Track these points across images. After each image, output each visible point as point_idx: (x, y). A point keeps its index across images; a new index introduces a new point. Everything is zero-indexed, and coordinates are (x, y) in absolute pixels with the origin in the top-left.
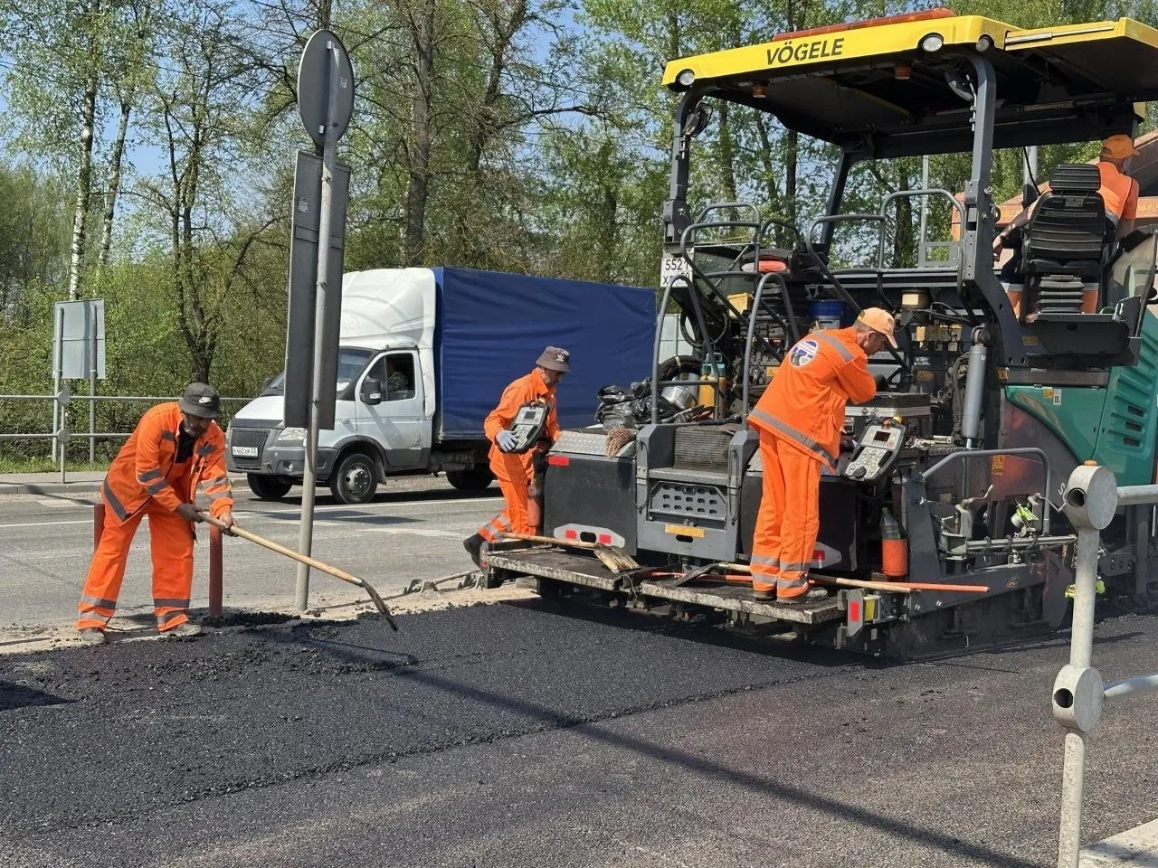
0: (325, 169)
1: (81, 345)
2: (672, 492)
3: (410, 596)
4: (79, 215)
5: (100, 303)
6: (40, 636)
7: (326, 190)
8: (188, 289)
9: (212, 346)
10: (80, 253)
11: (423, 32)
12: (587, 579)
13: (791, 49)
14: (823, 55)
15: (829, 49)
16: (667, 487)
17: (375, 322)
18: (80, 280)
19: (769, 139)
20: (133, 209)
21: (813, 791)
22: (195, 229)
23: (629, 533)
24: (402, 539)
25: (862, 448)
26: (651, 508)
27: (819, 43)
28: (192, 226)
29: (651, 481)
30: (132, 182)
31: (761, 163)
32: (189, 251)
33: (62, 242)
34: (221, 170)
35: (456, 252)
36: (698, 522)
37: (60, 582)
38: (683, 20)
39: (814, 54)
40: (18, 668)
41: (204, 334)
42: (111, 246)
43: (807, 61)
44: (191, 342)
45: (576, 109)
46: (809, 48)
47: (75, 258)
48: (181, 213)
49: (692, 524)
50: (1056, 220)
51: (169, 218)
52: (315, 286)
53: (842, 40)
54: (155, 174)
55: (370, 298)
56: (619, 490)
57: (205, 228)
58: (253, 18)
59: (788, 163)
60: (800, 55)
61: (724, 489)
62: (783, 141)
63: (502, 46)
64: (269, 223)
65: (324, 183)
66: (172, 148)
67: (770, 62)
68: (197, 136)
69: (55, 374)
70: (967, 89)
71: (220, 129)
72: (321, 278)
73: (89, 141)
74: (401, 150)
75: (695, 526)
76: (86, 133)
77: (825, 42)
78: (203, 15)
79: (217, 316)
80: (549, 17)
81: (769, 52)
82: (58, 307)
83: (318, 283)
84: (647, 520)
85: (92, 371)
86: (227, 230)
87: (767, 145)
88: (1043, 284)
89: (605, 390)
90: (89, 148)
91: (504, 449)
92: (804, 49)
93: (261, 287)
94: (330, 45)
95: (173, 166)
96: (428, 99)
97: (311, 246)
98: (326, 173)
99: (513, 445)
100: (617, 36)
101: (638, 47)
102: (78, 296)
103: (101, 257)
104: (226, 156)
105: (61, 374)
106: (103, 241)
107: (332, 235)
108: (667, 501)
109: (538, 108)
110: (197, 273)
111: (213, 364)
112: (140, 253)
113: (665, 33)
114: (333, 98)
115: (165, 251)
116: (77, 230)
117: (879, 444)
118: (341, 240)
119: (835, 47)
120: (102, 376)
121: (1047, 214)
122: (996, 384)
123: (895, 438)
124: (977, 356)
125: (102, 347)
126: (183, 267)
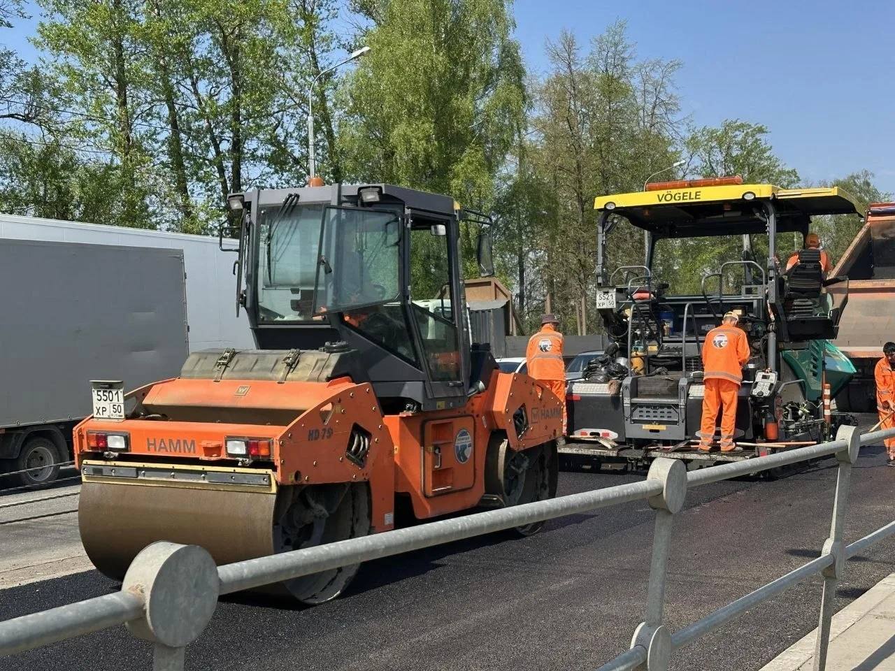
2: (645, 409)
12: (600, 452)
13: (671, 195)
14: (690, 198)
15: (693, 196)
16: (641, 407)
23: (621, 431)
25: (757, 383)
26: (633, 418)
27: (687, 193)
29: (632, 404)
36: (660, 423)
39: (685, 198)
43: (681, 201)
45: (11, 116)
46: (681, 195)
49: (658, 423)
50: (801, 274)
53: (699, 192)
60: (677, 198)
61: (677, 406)
67: (660, 201)
70: (763, 216)
75: (659, 425)
77: (690, 193)
81: (658, 196)
84: (631, 423)
88: (795, 303)
92: (679, 195)
108: (642, 414)
117: (765, 380)
119: (696, 195)
121: (797, 272)
122: (778, 350)
123: (773, 377)
124: (772, 337)
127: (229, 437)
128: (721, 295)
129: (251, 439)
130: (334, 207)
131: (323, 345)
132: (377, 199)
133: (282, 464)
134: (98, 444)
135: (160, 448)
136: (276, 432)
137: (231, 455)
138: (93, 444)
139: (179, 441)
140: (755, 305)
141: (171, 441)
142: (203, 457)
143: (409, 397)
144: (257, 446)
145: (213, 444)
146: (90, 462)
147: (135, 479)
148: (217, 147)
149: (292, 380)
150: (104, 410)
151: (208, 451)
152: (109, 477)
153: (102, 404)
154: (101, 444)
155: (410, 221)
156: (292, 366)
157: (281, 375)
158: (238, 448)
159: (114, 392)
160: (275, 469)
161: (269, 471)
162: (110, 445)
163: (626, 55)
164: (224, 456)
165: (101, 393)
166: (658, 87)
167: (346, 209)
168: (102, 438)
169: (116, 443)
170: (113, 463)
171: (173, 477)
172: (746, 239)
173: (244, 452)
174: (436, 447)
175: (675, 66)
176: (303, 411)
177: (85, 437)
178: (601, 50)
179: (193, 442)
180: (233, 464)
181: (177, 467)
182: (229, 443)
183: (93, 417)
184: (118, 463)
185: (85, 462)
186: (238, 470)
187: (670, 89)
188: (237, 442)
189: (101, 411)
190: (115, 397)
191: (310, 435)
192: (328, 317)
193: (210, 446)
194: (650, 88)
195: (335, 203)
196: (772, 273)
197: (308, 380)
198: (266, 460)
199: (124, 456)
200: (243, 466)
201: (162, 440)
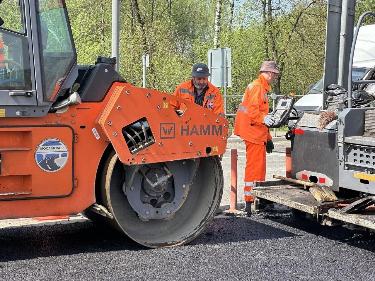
1: (220, 70)
2: (358, 152)
4: (218, 6)
5: (229, 50)
8: (270, 40)
10: (219, 25)
12: (301, 206)
16: (355, 148)
17: (368, 53)
18: (219, 38)
22: (274, 9)
23: (335, 177)
26: (347, 161)
28: (272, 8)
29: (346, 144)
32: (271, 20)
33: (209, 20)
36: (373, 172)
42: (233, 20)
47: (216, 27)
48: (267, 2)
49: (369, 172)
51: (261, 4)
52: (339, 36)
55: (365, 41)
56: (329, 150)
57: (279, 8)
64: (311, 4)
72: (343, 31)
75: (371, 174)
79: (284, 53)
82: (209, 52)
83: (341, 34)
84: (345, 169)
85: (225, 83)
86: (289, 9)
89: (329, 87)
91: (268, 125)
93: (306, 38)
97: (337, 15)
99: (273, 122)
102: (218, 46)
103: (228, 26)
106: (230, 18)
107: (349, 9)
110: (274, 33)
111: (282, 78)
112: (247, 23)
115: (259, 22)
116: (217, 13)
118: (353, 11)
120: (230, 85)
125: (229, 70)
126: (268, 30)
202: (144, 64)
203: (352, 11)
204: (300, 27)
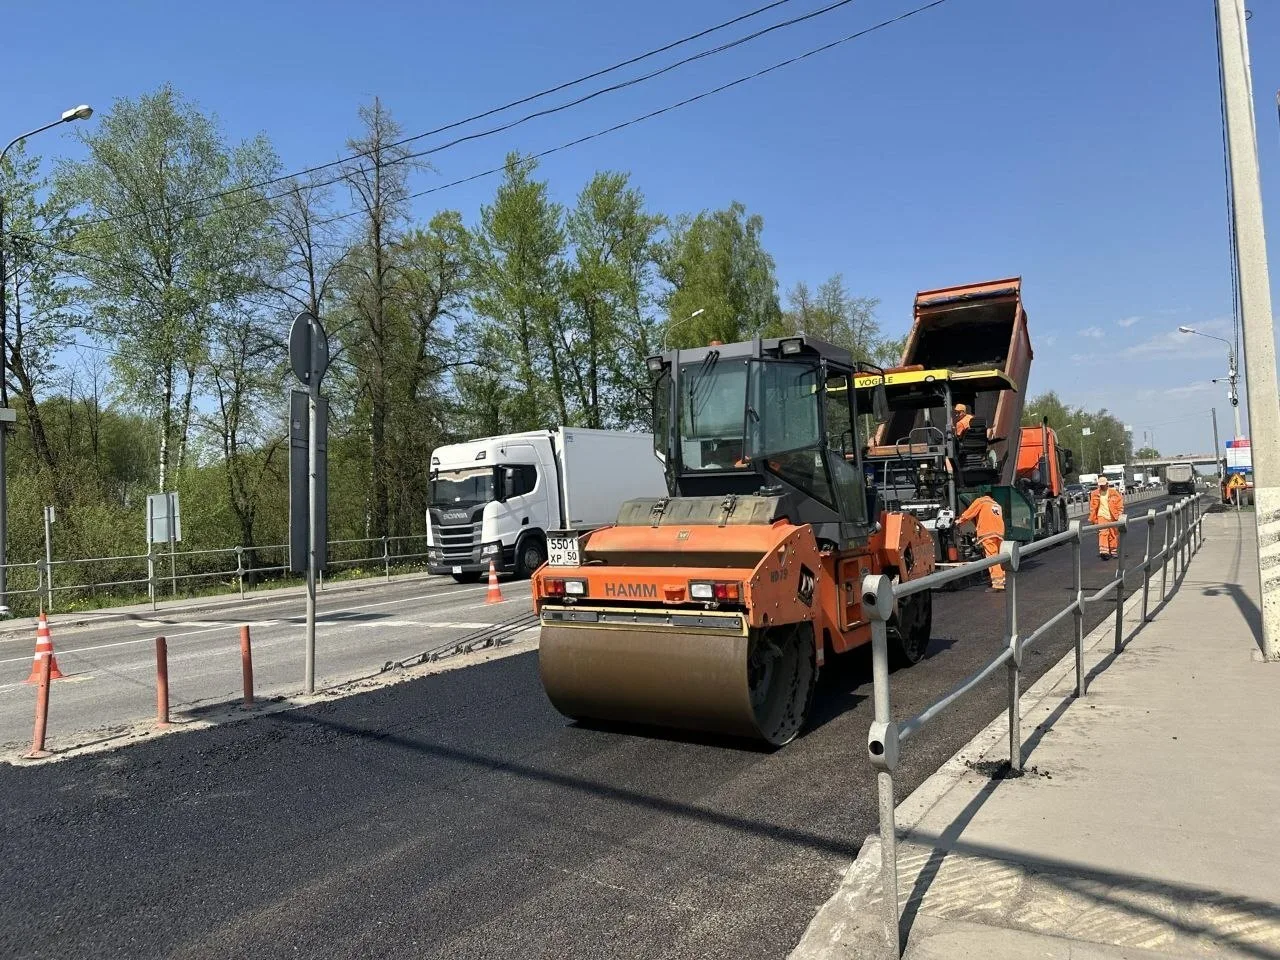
0: (311, 400)
1: (165, 521)
3: (386, 674)
4: (164, 440)
5: (176, 494)
6: (121, 734)
7: (312, 414)
8: (235, 480)
9: (253, 514)
10: (165, 463)
11: (376, 322)
18: (166, 480)
19: (581, 375)
20: (197, 434)
21: (674, 798)
24: (381, 629)
28: (237, 442)
30: (197, 418)
31: (577, 388)
32: (235, 457)
33: (154, 457)
34: (253, 407)
35: (404, 448)
37: (141, 687)
38: (527, 310)
40: (99, 765)
41: (247, 507)
42: (185, 457)
44: (239, 512)
45: (471, 362)
47: (162, 466)
48: (229, 434)
51: (221, 438)
52: (308, 476)
54: (211, 414)
57: (245, 442)
58: (270, 317)
59: (591, 387)
62: (588, 375)
63: (425, 328)
65: (311, 409)
66: (222, 396)
68: (237, 388)
69: (149, 541)
70: (941, 394)
71: (251, 382)
72: (312, 471)
73: (169, 395)
74: (367, 389)
76: (166, 391)
78: (238, 317)
79: (255, 495)
80: (452, 311)
82: (150, 498)
83: (310, 475)
85: (173, 536)
86: (259, 443)
87: (580, 378)
88: (968, 458)
90: (168, 401)
94: (310, 322)
95: (223, 408)
96: (381, 360)
97: (303, 451)
98: (312, 403)
100: (490, 320)
101: (503, 326)
103: (179, 465)
104: (255, 399)
105: (152, 540)
106: (180, 455)
107: (318, 442)
109: (449, 363)
110: (241, 470)
112: (203, 461)
113: (518, 318)
114: (314, 355)
115: (219, 458)
116: (163, 449)
117: (946, 516)
120: (179, 539)
122: (957, 493)
123: (952, 514)
124: (952, 484)
125: (178, 521)
126: (232, 467)
127: (692, 580)
128: (911, 453)
129: (717, 582)
130: (756, 360)
131: (758, 489)
132: (798, 350)
133: (754, 607)
134: (556, 589)
135: (619, 592)
136: (745, 575)
137: (694, 598)
138: (551, 590)
139: (638, 586)
140: (936, 460)
141: (630, 586)
142: (665, 601)
143: (827, 537)
144: (724, 589)
145: (677, 588)
146: (549, 607)
147: (595, 623)
148: (578, 374)
149: (732, 524)
150: (559, 557)
151: (670, 595)
152: (568, 621)
153: (557, 552)
154: (559, 590)
155: (826, 371)
156: (729, 510)
157: (720, 519)
158: (703, 592)
159: (569, 540)
160: (746, 611)
161: (740, 614)
162: (568, 591)
163: (842, 297)
164: (687, 599)
165: (555, 542)
166: (864, 317)
167: (768, 362)
168: (560, 584)
169: (574, 588)
170: (572, 608)
171: (636, 621)
172: (927, 412)
173: (710, 595)
174: (848, 585)
175: (873, 303)
176: (765, 553)
177: (543, 584)
178: (825, 294)
179: (654, 587)
180: (701, 607)
181: (639, 610)
182: (694, 587)
183: (548, 564)
184: (577, 608)
185: (543, 607)
186: (705, 613)
187: (871, 318)
188: (703, 586)
189: (556, 558)
190: (570, 545)
191: (772, 577)
192: (753, 465)
193: (674, 590)
194: (856, 317)
195: (757, 356)
196: (949, 436)
197: (750, 524)
198: (733, 602)
199: (582, 600)
200: (711, 609)
201: (621, 586)
202: (46, 518)
203: (323, 446)
204: (274, 464)
